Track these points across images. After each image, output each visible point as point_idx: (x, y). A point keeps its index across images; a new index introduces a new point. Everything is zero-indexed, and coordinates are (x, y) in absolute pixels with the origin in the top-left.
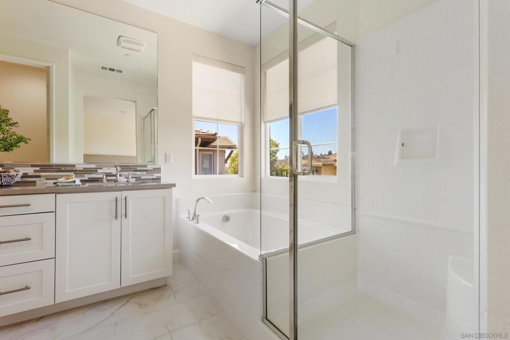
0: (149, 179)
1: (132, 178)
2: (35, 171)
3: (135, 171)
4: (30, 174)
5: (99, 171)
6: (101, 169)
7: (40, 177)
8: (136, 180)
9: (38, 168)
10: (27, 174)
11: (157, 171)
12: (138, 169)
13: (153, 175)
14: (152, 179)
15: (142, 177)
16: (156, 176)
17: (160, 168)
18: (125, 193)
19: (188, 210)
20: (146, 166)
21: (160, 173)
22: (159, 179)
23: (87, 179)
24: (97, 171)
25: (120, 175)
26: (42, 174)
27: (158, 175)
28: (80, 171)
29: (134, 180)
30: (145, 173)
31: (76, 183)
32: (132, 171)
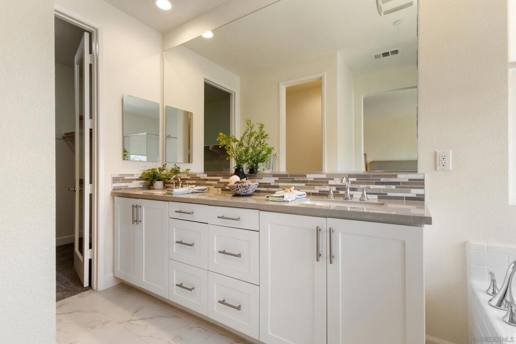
0: (401, 198)
1: (367, 193)
2: (276, 181)
3: (377, 184)
4: (272, 184)
5: (331, 182)
6: (333, 179)
7: (278, 187)
8: (379, 198)
9: (277, 179)
10: (270, 184)
11: (418, 184)
12: (382, 180)
13: (409, 192)
14: (408, 198)
15: (389, 194)
16: (414, 192)
17: (423, 180)
18: (332, 222)
19: (491, 273)
20: (396, 176)
21: (423, 188)
22: (420, 199)
23: (317, 192)
24: (328, 182)
25: (353, 189)
26: (280, 184)
27: (420, 191)
28: (311, 182)
29: (376, 197)
30: (393, 187)
31: (284, 199)
32: (372, 184)
